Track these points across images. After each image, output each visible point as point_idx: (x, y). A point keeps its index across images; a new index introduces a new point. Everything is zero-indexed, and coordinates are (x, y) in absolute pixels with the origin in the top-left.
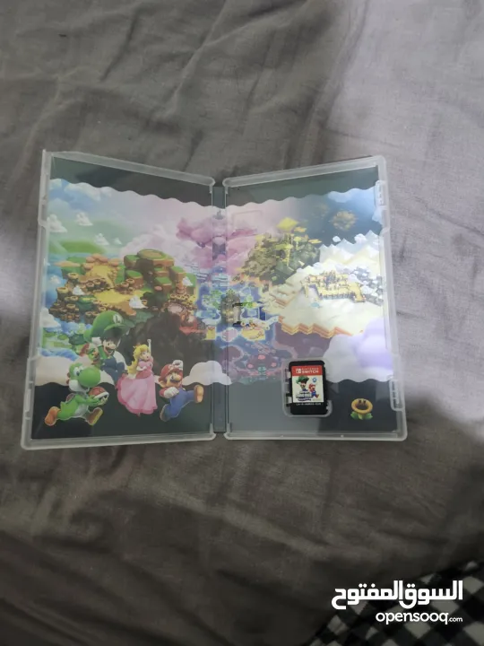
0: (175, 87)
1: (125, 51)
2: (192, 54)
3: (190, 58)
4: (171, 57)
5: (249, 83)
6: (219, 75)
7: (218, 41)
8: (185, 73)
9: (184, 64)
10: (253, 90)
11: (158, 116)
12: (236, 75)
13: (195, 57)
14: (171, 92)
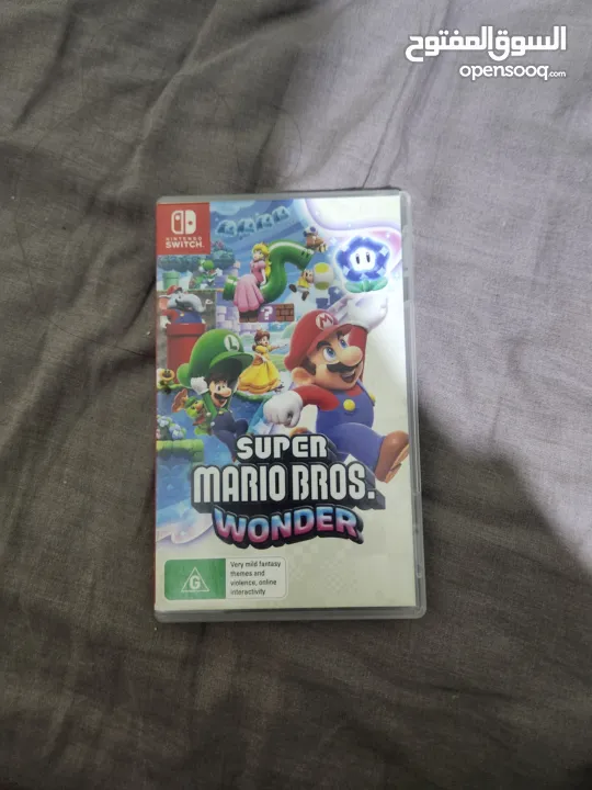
0: (137, 142)
1: (54, 76)
2: (165, 84)
3: (160, 92)
4: (129, 88)
5: (257, 137)
6: (207, 124)
7: (205, 64)
8: (152, 119)
9: (150, 101)
10: (261, 151)
11: (108, 192)
12: (235, 125)
13: (168, 92)
14: (132, 148)
